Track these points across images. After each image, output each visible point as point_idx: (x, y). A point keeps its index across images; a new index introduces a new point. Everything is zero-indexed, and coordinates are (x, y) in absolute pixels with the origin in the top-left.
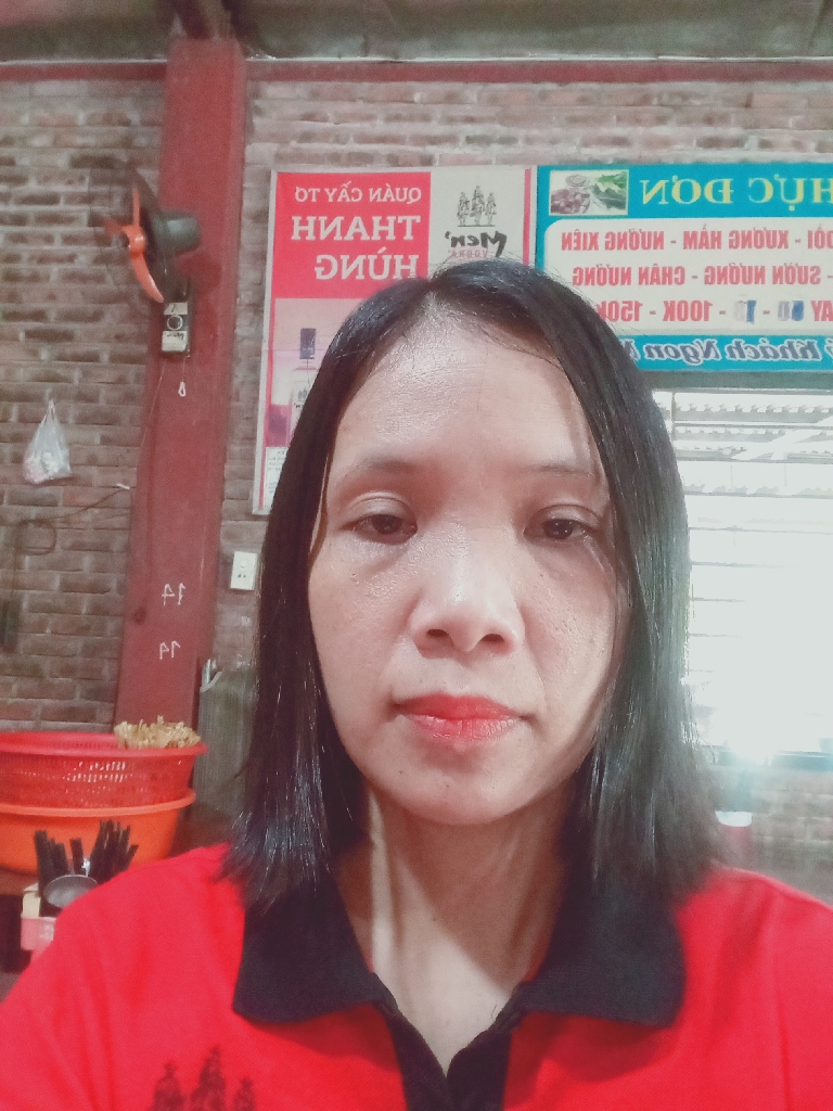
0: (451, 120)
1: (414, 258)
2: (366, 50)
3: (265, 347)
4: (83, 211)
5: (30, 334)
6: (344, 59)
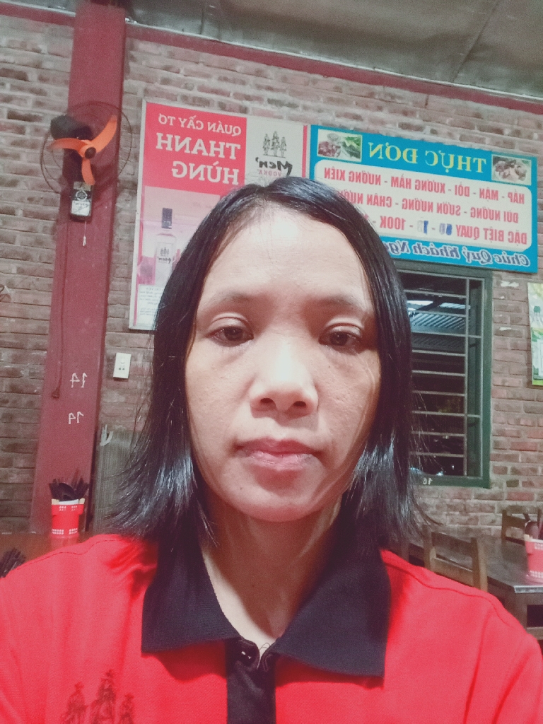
0: (259, 87)
1: (236, 171)
3: (138, 218)
6: (187, 33)
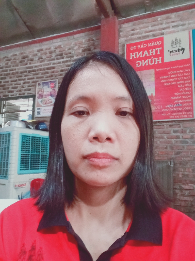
0: (168, 23)
1: (160, 58)
2: (145, 12)
6: (140, 15)
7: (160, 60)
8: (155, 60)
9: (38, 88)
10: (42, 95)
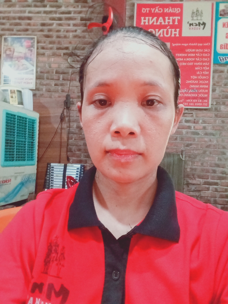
1: (178, 30)
4: (79, 16)
5: (64, 54)
7: (177, 33)
8: (171, 31)
9: (4, 45)
10: (11, 56)
